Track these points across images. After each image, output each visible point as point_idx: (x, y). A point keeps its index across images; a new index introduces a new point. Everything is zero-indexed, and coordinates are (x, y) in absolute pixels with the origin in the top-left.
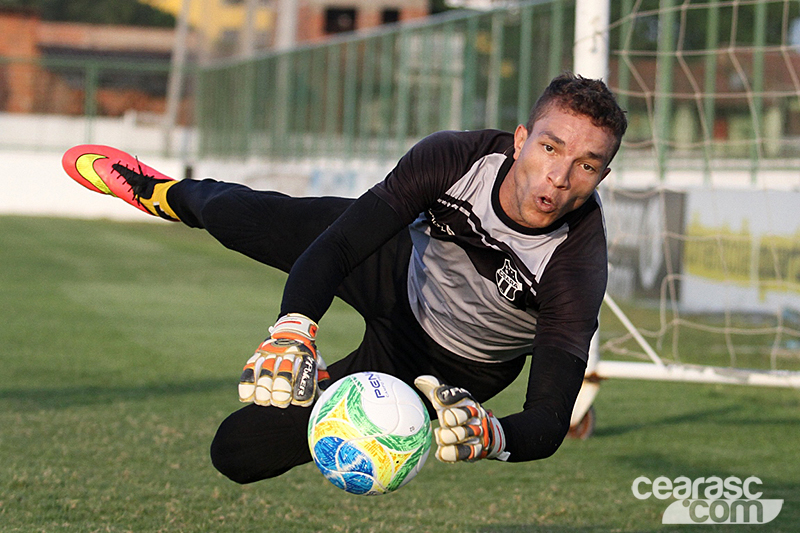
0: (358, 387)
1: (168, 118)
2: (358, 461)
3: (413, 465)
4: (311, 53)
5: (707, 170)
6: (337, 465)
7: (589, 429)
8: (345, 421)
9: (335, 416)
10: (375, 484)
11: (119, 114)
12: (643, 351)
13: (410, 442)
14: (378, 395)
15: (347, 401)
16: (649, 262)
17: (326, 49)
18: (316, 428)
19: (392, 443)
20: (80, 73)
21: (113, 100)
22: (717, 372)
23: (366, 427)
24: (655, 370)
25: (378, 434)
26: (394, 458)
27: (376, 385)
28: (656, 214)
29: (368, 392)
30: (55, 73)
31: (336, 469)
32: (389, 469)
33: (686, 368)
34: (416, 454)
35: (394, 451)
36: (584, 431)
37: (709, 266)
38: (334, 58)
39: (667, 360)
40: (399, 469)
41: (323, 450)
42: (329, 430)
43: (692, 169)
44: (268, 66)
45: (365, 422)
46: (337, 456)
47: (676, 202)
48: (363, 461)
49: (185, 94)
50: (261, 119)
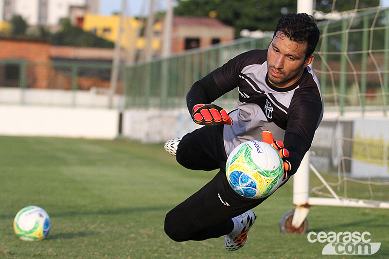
0: (249, 148)
1: (111, 91)
2: (249, 182)
3: (275, 184)
4: (177, 59)
5: (363, 111)
6: (240, 184)
7: (305, 229)
8: (243, 164)
9: (239, 161)
10: (257, 192)
11: (88, 89)
12: (330, 193)
13: (273, 173)
14: (259, 152)
15: (244, 155)
16: (336, 155)
17: (184, 57)
18: (230, 167)
19: (265, 174)
20: (68, 70)
21: (85, 82)
22: (364, 202)
23: (253, 166)
24: (335, 201)
25: (258, 170)
26: (266, 181)
27: (258, 147)
28: (339, 131)
29: (254, 151)
30: (57, 69)
31: (239, 186)
32: (264, 185)
33: (350, 201)
34: (276, 179)
35: (266, 177)
36: (302, 231)
37: (365, 156)
38: (188, 61)
39: (341, 197)
40: (268, 186)
41: (234, 177)
42: (236, 168)
43: (356, 111)
44: (157, 65)
45: (253, 164)
46: (240, 180)
47: (348, 126)
48: (252, 182)
49: (119, 79)
50: (155, 91)
